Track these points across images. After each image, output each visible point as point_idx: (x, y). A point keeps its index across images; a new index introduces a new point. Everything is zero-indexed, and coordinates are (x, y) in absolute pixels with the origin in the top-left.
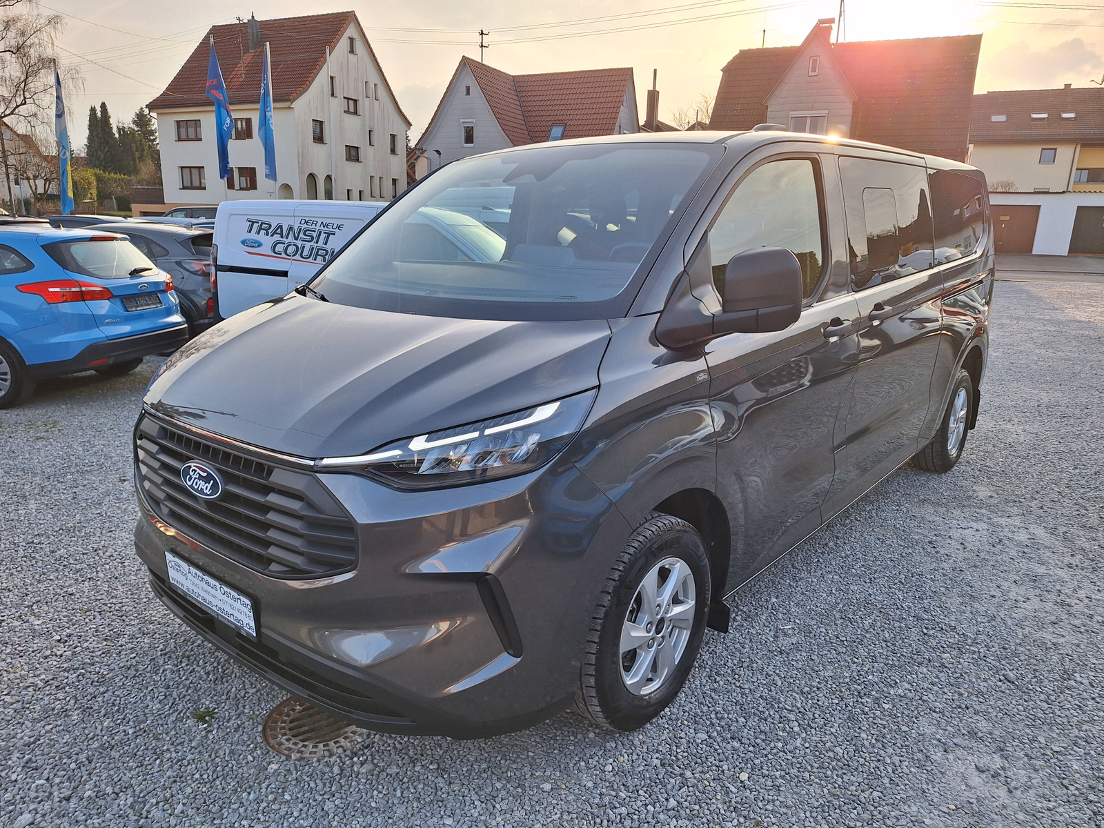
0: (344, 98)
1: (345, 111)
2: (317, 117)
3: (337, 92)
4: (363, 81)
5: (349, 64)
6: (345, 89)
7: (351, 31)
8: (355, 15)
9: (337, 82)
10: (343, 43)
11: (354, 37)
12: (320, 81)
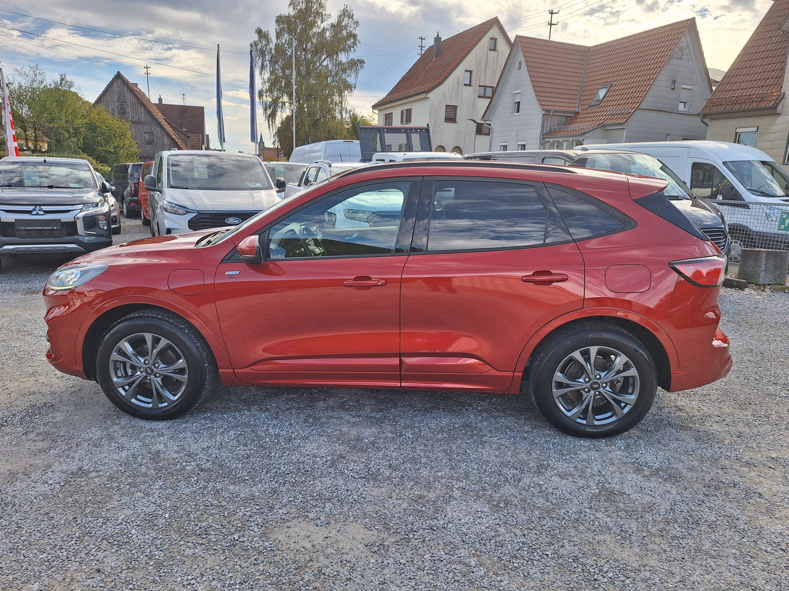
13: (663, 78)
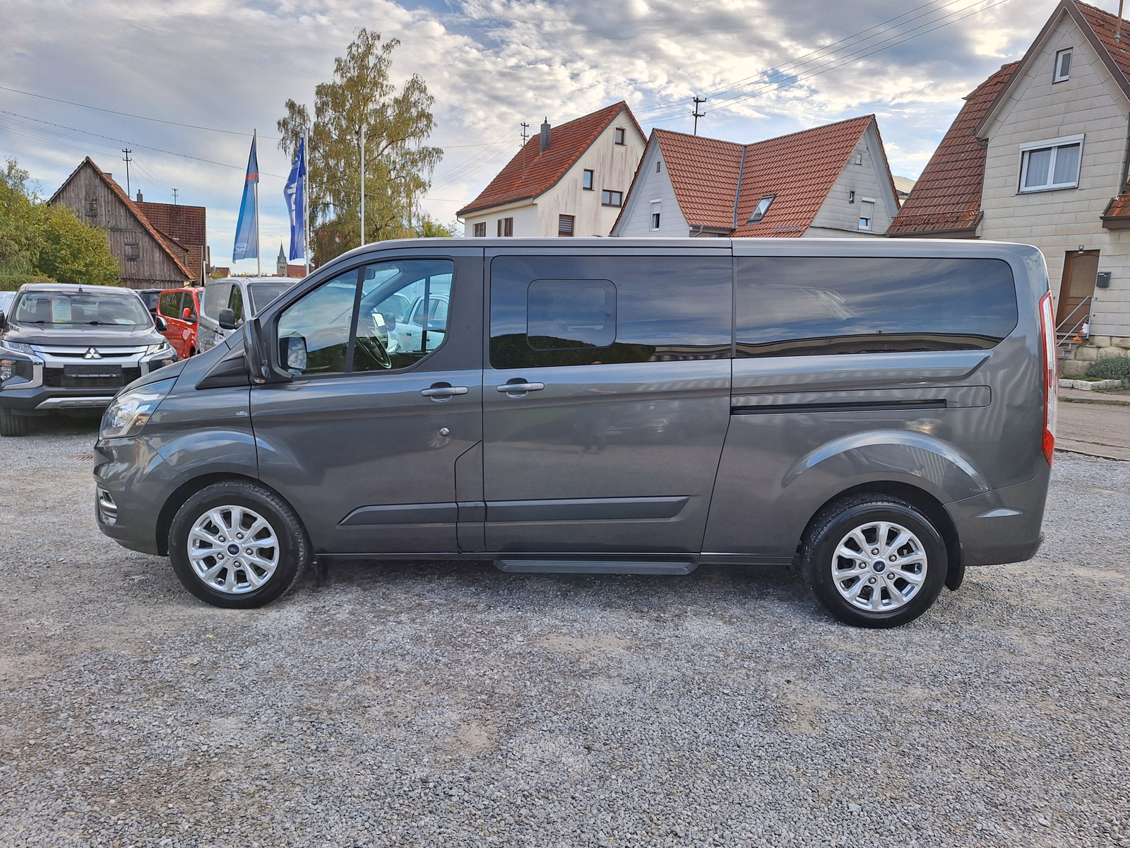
0: (604, 190)
1: (603, 205)
2: (566, 212)
3: (595, 187)
4: (631, 172)
5: (615, 156)
6: (606, 181)
7: (621, 121)
8: (625, 105)
9: (595, 174)
10: (609, 134)
11: (624, 128)
12: (576, 173)
13: (839, 188)
